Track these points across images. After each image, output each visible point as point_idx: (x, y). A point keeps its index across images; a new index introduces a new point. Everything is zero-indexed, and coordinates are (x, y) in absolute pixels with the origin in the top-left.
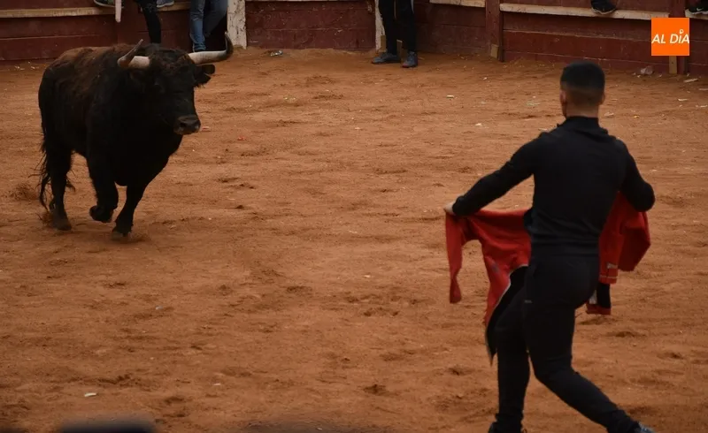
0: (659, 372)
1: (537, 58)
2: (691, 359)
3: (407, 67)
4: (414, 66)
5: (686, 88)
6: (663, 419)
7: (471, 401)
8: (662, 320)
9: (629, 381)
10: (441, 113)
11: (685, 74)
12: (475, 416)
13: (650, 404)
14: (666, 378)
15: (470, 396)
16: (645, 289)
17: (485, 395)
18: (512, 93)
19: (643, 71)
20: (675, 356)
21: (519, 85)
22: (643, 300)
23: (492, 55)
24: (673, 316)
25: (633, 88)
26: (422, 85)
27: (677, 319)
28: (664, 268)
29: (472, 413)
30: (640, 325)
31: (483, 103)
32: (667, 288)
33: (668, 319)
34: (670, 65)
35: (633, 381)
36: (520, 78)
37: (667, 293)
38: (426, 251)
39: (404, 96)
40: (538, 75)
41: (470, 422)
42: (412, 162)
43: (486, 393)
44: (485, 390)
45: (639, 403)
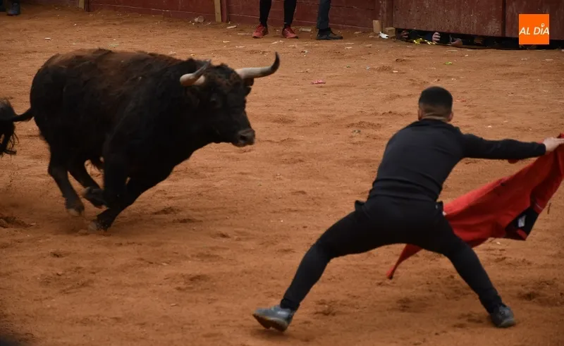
0: (213, 248)
1: (115, 9)
2: (236, 237)
3: (11, 15)
4: (16, 15)
5: (228, 33)
6: (214, 284)
7: (69, 277)
8: (214, 209)
9: (189, 256)
10: (41, 52)
11: (227, 22)
12: (71, 288)
13: (204, 273)
14: (217, 253)
15: (68, 273)
16: (202, 187)
17: (79, 272)
18: (97, 36)
19: (196, 20)
20: (224, 236)
21: (102, 29)
22: (200, 195)
23: (80, 6)
24: (222, 206)
25: (190, 33)
26: (25, 30)
27: (225, 208)
28: (215, 169)
29: (68, 287)
30: (198, 213)
31: (74, 44)
32: (217, 185)
33: (219, 208)
34: (216, 14)
35: (193, 256)
36: (104, 25)
37: (217, 188)
38: (32, 161)
39: (10, 38)
40: (117, 23)
41: (67, 293)
42: (19, 91)
43: (80, 270)
44: (79, 268)
45: (198, 273)
